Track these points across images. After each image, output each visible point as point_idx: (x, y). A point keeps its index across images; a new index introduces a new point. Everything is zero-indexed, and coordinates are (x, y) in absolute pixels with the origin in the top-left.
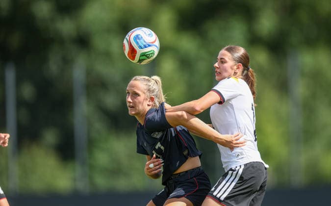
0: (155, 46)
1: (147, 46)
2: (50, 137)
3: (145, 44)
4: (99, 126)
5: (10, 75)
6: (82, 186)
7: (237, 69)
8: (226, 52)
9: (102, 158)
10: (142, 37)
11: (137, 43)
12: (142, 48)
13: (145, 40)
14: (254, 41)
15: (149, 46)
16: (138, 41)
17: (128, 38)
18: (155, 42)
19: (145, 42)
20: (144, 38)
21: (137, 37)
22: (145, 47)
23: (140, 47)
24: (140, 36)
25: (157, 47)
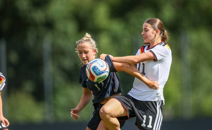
0: (107, 72)
1: (101, 73)
2: (29, 86)
3: (100, 72)
6: (49, 118)
7: (156, 33)
8: (147, 24)
9: (62, 100)
10: (97, 68)
11: (95, 72)
12: (98, 75)
13: (100, 70)
15: (103, 73)
16: (95, 70)
17: (89, 68)
18: (106, 69)
19: (100, 71)
20: (99, 68)
21: (94, 68)
22: (100, 74)
23: (97, 75)
24: (96, 67)
25: (108, 72)
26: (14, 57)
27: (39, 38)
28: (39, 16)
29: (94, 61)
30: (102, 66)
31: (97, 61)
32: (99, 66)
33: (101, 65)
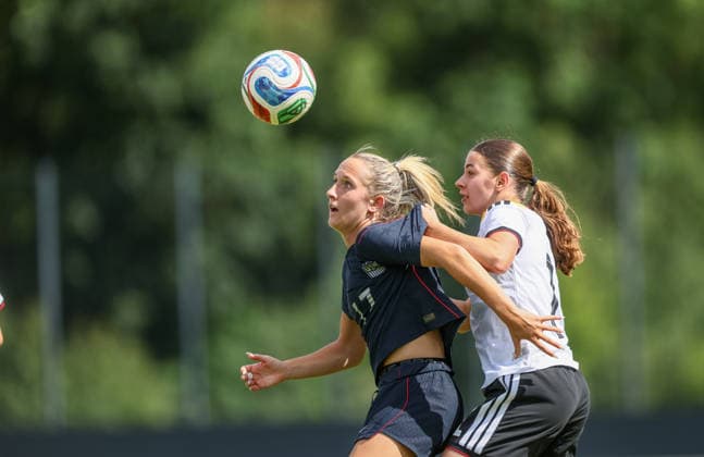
0: (303, 89)
1: (286, 96)
3: (279, 94)
4: (229, 288)
5: (47, 185)
10: (270, 82)
11: (264, 96)
12: (277, 104)
13: (279, 86)
14: (545, 113)
15: (291, 94)
16: (264, 90)
17: (246, 87)
18: (298, 82)
19: (278, 90)
20: (274, 83)
21: (262, 85)
22: (282, 99)
23: (273, 103)
24: (266, 82)
25: (307, 88)
26: (84, 216)
27: (163, 158)
28: (161, 86)
29: (259, 62)
30: (284, 74)
31: (268, 61)
32: (276, 76)
33: (279, 70)
